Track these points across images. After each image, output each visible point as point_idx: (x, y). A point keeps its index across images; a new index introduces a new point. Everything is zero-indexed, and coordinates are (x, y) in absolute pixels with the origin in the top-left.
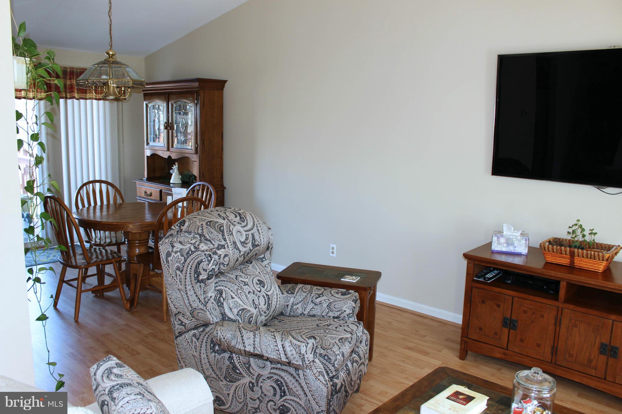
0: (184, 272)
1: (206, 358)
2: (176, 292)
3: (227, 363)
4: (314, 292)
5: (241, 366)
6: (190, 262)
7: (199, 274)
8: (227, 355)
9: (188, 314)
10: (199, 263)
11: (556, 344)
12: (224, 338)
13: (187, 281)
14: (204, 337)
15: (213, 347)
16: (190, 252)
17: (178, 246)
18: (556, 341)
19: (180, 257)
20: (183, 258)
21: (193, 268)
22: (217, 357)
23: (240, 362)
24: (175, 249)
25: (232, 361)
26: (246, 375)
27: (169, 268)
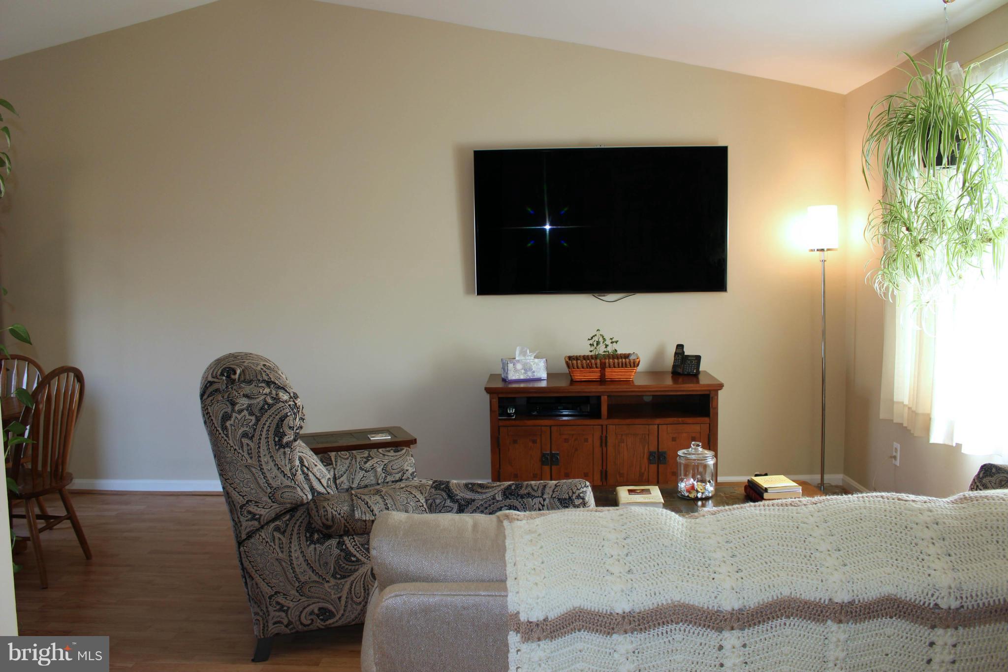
0: (256, 437)
1: (301, 556)
2: (242, 471)
3: (336, 552)
4: (358, 457)
5: (358, 549)
6: (267, 421)
7: (282, 435)
8: (334, 542)
9: (266, 499)
10: (282, 420)
11: (604, 467)
12: (339, 514)
13: (261, 450)
14: (294, 527)
15: (311, 536)
16: (266, 407)
17: (243, 402)
18: (604, 464)
19: (248, 417)
20: (253, 418)
21: (272, 429)
22: (318, 550)
23: (356, 545)
24: (237, 408)
25: (344, 547)
26: (366, 560)
27: (228, 437)
